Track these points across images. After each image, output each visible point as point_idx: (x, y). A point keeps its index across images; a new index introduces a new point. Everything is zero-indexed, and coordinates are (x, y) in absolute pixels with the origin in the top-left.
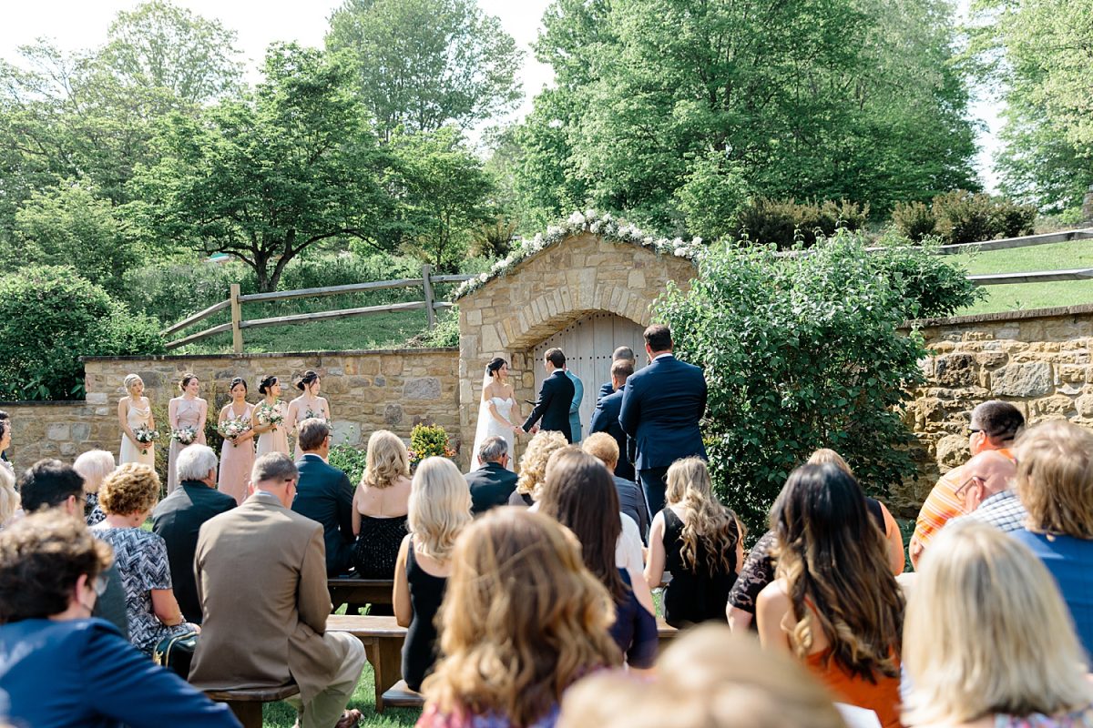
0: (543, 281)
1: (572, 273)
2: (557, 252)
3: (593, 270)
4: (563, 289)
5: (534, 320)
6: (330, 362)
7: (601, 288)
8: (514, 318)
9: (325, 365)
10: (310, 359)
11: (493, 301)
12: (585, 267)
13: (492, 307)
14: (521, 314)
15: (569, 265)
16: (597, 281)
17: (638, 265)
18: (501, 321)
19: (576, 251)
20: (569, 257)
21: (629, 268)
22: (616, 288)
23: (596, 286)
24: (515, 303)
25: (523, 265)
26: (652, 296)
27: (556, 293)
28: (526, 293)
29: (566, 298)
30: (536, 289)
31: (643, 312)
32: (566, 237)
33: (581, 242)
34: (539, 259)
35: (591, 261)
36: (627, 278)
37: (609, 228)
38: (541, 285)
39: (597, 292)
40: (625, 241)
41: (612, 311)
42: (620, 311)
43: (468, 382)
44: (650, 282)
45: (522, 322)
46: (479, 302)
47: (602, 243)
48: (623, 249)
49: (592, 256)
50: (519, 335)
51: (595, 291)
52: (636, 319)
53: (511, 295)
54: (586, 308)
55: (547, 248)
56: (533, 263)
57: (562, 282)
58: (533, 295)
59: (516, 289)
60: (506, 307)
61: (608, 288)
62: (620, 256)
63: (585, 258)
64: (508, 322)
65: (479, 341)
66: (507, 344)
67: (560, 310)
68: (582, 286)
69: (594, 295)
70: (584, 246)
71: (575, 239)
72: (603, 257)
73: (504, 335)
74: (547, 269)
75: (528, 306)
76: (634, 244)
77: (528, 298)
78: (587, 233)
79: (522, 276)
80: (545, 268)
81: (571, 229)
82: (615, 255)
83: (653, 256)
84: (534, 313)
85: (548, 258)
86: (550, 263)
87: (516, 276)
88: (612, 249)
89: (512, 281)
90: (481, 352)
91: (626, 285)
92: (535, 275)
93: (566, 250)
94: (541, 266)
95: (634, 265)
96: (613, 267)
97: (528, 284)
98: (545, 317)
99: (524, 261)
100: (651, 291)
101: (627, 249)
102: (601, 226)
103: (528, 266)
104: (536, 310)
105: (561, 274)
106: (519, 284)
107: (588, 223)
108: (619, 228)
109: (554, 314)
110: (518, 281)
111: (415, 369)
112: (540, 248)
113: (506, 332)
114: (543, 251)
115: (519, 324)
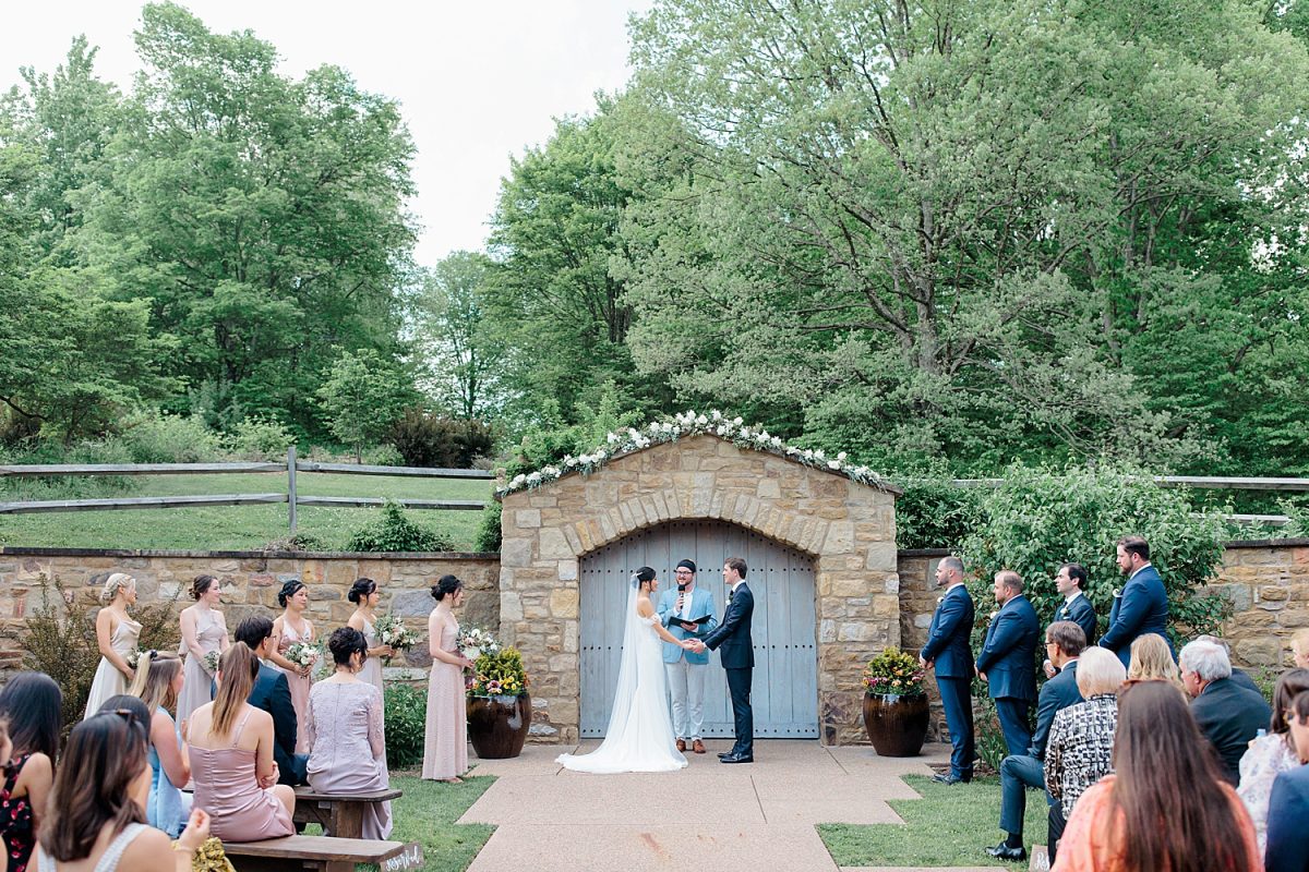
0: (637, 482)
1: (682, 476)
2: (660, 451)
3: (710, 475)
4: (667, 492)
5: (624, 525)
6: (281, 566)
7: (721, 495)
8: (592, 522)
9: (271, 570)
10: (250, 561)
11: (558, 500)
12: (698, 470)
13: (557, 507)
14: (604, 517)
15: (676, 466)
16: (716, 487)
17: (771, 474)
18: (572, 523)
19: (687, 452)
20: (677, 458)
21: (759, 476)
22: (742, 496)
23: (714, 492)
24: (592, 505)
25: (607, 462)
26: (789, 507)
27: (656, 496)
28: (611, 493)
29: (672, 503)
30: (627, 491)
31: (777, 523)
32: (681, 436)
33: (693, 444)
34: (631, 457)
35: (707, 465)
36: (756, 487)
37: (745, 432)
38: (635, 486)
39: (715, 499)
40: (763, 448)
41: (736, 520)
42: (747, 521)
43: (515, 596)
44: (786, 492)
45: (605, 526)
46: (536, 500)
47: (723, 447)
48: (752, 455)
49: (709, 460)
50: (601, 541)
51: (712, 497)
52: (767, 531)
53: (588, 494)
54: (699, 516)
55: (652, 446)
56: (623, 461)
57: (666, 486)
58: (622, 497)
59: (595, 489)
60: (579, 508)
61: (731, 496)
62: (748, 463)
63: (700, 462)
64: (582, 525)
65: (535, 546)
66: (580, 551)
67: (664, 516)
68: (696, 492)
69: (711, 502)
70: (700, 447)
71: (687, 439)
72: (724, 462)
73: (577, 540)
74: (645, 469)
75: (615, 509)
76: (772, 451)
77: (615, 499)
78: (706, 434)
79: (605, 474)
80: (641, 467)
81: (689, 428)
82: (742, 461)
83: (789, 466)
84: (625, 518)
85: (645, 456)
86: (649, 463)
87: (596, 474)
88: (737, 454)
89: (589, 478)
90: (538, 559)
91: (754, 494)
92: (625, 475)
93: (673, 451)
94: (635, 465)
95: (766, 474)
96: (739, 474)
97: (614, 484)
98: (640, 523)
99: (614, 457)
100: (788, 502)
101: (756, 456)
102: (733, 428)
103: (616, 463)
104: (627, 515)
105: (665, 477)
106: (600, 482)
107: (717, 424)
108: (754, 434)
109: (654, 519)
110: (599, 478)
111: (407, 579)
112: (647, 446)
113: (579, 537)
114: (645, 449)
115: (602, 529)
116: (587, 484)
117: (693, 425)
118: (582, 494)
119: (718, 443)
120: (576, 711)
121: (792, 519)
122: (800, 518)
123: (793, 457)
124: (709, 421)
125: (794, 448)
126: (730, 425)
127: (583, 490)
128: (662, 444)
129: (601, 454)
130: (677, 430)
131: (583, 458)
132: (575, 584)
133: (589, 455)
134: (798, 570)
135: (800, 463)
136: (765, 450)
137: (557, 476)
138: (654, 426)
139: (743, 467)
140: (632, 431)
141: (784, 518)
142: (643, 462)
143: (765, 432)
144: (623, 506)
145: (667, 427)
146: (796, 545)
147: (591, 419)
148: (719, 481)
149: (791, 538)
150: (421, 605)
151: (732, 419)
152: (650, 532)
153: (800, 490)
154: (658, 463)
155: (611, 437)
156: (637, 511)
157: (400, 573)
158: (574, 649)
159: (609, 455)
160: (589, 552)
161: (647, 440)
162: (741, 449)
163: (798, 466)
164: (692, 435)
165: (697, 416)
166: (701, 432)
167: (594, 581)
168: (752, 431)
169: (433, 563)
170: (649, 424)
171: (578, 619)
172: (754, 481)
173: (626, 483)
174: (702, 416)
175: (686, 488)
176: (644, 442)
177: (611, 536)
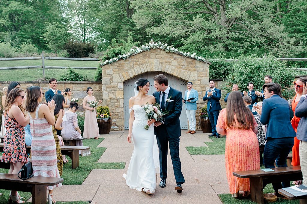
0: (139, 61)
1: (151, 60)
2: (145, 53)
3: (158, 59)
4: (147, 64)
6: (44, 85)
7: (162, 65)
8: (127, 72)
9: (41, 86)
10: (36, 84)
11: (117, 67)
12: (155, 58)
13: (117, 69)
14: (130, 71)
15: (149, 57)
16: (160, 63)
17: (175, 59)
18: (121, 73)
19: (152, 53)
20: (149, 55)
21: (172, 60)
22: (167, 65)
23: (160, 64)
24: (127, 68)
25: (130, 56)
26: (180, 68)
27: (144, 65)
28: (132, 65)
29: (148, 67)
30: (136, 64)
31: (177, 72)
32: (151, 49)
33: (154, 51)
34: (137, 55)
35: (158, 57)
36: (171, 63)
37: (168, 48)
38: (138, 63)
39: (160, 66)
40: (173, 52)
41: (166, 72)
42: (169, 72)
43: (107, 92)
44: (179, 64)
45: (130, 74)
46: (111, 67)
47: (162, 52)
48: (170, 54)
49: (158, 55)
50: (129, 78)
51: (159, 66)
52: (174, 74)
53: (126, 65)
54: (156, 71)
55: (143, 52)
56: (135, 56)
57: (146, 63)
58: (135, 66)
59: (127, 64)
60: (123, 69)
61: (164, 65)
62: (169, 56)
63: (156, 56)
64: (124, 73)
65: (111, 79)
66: (124, 80)
67: (146, 71)
68: (155, 64)
69: (159, 67)
70: (155, 52)
71: (152, 50)
72: (162, 56)
73: (123, 78)
74: (141, 58)
75: (133, 69)
76: (175, 53)
77: (133, 66)
78: (157, 48)
79: (130, 60)
80: (140, 58)
81: (153, 47)
82: (167, 56)
83: (180, 57)
84: (136, 72)
85: (141, 55)
86: (142, 56)
87: (127, 59)
88: (166, 54)
89: (126, 61)
90: (112, 83)
91: (171, 65)
92: (135, 60)
93: (149, 53)
94: (138, 57)
95: (174, 59)
96: (166, 59)
97: (132, 62)
98: (140, 73)
99: (132, 55)
100: (180, 66)
101: (171, 54)
102: (165, 47)
103: (133, 57)
104: (136, 70)
105: (146, 60)
106: (129, 62)
107: (160, 46)
108: (170, 48)
109: (143, 72)
110: (128, 61)
111: (77, 88)
112: (141, 52)
113: (123, 77)
114: (141, 53)
115: (129, 74)
116: (125, 62)
117: (154, 46)
118: (124, 65)
119: (161, 51)
120: (123, 122)
121: (181, 71)
122: (183, 71)
123: (181, 54)
124: (158, 45)
125: (181, 52)
126: (164, 46)
127: (124, 64)
128: (145, 51)
129: (129, 54)
130: (149, 47)
131: (124, 55)
132: (122, 89)
133: (125, 54)
134: (183, 85)
135: (183, 56)
136: (173, 53)
137: (117, 60)
138: (143, 46)
139: (168, 57)
140: (137, 48)
141: (179, 71)
142: (140, 56)
143: (173, 47)
144: (135, 68)
145: (147, 47)
146: (182, 78)
147: (125, 44)
148: (161, 61)
149: (181, 76)
150: (81, 95)
151: (164, 44)
152: (142, 75)
153: (183, 63)
154: (144, 56)
155: (131, 49)
156: (139, 70)
157: (75, 87)
158: (123, 106)
159: (131, 55)
160: (126, 81)
161: (141, 50)
162: (167, 52)
163: (182, 57)
164: (154, 49)
165: (155, 43)
166: (156, 48)
167: (127, 88)
168: (170, 47)
169: (84, 84)
170: (142, 46)
171: (123, 98)
172: (170, 61)
173: (136, 62)
174: (156, 43)
175: (152, 63)
176: (140, 51)
177: (132, 76)
